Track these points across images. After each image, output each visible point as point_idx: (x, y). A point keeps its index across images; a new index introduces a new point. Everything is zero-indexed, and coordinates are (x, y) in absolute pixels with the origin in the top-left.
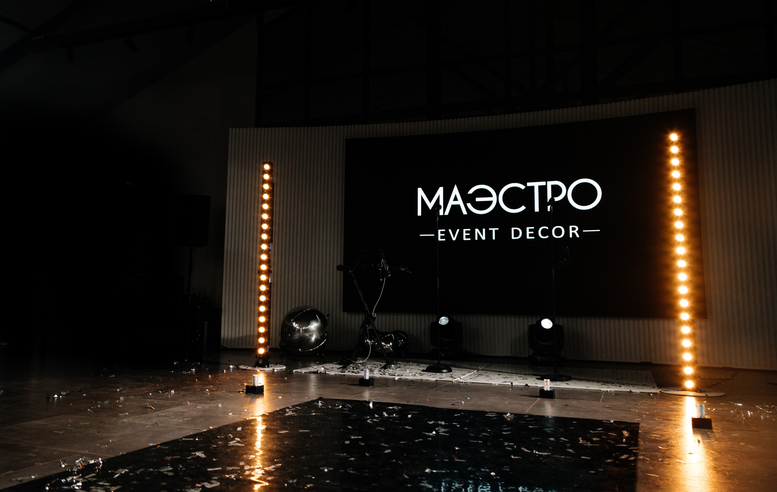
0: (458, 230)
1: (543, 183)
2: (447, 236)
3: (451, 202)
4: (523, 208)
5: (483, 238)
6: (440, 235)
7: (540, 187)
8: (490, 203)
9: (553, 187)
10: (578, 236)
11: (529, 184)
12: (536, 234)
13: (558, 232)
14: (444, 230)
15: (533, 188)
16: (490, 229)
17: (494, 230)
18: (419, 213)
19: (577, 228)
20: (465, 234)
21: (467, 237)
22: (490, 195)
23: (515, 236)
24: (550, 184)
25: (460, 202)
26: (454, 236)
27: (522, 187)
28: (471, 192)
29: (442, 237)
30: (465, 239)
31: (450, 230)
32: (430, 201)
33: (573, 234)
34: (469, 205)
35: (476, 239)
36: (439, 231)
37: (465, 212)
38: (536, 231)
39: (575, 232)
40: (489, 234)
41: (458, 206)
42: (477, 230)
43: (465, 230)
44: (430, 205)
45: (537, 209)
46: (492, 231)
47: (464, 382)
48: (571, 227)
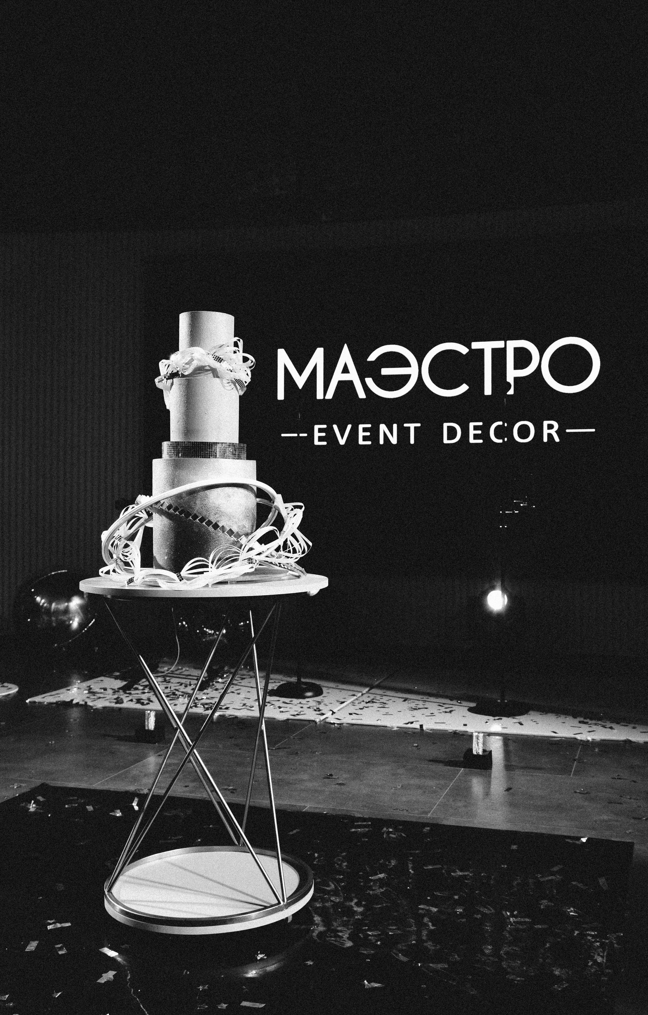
0: (349, 427)
1: (499, 344)
2: (330, 436)
3: (338, 376)
4: (464, 388)
5: (394, 440)
6: (317, 434)
7: (494, 351)
8: (407, 378)
9: (518, 351)
10: (557, 439)
11: (476, 345)
12: (485, 435)
13: (524, 432)
14: (325, 426)
15: (482, 351)
16: (405, 425)
17: (412, 426)
18: (281, 396)
19: (556, 425)
20: (361, 434)
21: (365, 438)
22: (407, 364)
23: (449, 439)
24: (512, 345)
25: (353, 376)
26: (342, 437)
27: (464, 350)
28: (373, 357)
29: (321, 439)
30: (361, 442)
31: (335, 427)
32: (300, 372)
33: (550, 436)
34: (369, 381)
35: (382, 442)
36: (317, 427)
37: (362, 394)
38: (485, 429)
39: (553, 432)
40: (403, 433)
41: (351, 383)
42: (383, 428)
43: (361, 427)
44: (300, 381)
45: (488, 391)
46: (409, 428)
47: (338, 724)
48: (546, 423)
